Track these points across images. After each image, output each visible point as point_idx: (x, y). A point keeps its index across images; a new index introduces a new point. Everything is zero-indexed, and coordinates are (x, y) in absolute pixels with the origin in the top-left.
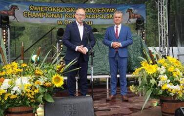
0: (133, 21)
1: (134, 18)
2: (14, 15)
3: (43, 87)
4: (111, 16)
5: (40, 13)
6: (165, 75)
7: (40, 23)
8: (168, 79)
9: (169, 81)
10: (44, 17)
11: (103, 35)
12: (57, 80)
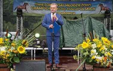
0: (103, 12)
1: (104, 10)
2: (25, 8)
3: (13, 53)
4: (88, 9)
5: (41, 7)
6: (95, 50)
7: (41, 13)
8: (97, 52)
9: (97, 53)
10: (44, 10)
11: (77, 21)
12: (20, 49)
